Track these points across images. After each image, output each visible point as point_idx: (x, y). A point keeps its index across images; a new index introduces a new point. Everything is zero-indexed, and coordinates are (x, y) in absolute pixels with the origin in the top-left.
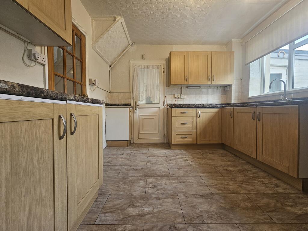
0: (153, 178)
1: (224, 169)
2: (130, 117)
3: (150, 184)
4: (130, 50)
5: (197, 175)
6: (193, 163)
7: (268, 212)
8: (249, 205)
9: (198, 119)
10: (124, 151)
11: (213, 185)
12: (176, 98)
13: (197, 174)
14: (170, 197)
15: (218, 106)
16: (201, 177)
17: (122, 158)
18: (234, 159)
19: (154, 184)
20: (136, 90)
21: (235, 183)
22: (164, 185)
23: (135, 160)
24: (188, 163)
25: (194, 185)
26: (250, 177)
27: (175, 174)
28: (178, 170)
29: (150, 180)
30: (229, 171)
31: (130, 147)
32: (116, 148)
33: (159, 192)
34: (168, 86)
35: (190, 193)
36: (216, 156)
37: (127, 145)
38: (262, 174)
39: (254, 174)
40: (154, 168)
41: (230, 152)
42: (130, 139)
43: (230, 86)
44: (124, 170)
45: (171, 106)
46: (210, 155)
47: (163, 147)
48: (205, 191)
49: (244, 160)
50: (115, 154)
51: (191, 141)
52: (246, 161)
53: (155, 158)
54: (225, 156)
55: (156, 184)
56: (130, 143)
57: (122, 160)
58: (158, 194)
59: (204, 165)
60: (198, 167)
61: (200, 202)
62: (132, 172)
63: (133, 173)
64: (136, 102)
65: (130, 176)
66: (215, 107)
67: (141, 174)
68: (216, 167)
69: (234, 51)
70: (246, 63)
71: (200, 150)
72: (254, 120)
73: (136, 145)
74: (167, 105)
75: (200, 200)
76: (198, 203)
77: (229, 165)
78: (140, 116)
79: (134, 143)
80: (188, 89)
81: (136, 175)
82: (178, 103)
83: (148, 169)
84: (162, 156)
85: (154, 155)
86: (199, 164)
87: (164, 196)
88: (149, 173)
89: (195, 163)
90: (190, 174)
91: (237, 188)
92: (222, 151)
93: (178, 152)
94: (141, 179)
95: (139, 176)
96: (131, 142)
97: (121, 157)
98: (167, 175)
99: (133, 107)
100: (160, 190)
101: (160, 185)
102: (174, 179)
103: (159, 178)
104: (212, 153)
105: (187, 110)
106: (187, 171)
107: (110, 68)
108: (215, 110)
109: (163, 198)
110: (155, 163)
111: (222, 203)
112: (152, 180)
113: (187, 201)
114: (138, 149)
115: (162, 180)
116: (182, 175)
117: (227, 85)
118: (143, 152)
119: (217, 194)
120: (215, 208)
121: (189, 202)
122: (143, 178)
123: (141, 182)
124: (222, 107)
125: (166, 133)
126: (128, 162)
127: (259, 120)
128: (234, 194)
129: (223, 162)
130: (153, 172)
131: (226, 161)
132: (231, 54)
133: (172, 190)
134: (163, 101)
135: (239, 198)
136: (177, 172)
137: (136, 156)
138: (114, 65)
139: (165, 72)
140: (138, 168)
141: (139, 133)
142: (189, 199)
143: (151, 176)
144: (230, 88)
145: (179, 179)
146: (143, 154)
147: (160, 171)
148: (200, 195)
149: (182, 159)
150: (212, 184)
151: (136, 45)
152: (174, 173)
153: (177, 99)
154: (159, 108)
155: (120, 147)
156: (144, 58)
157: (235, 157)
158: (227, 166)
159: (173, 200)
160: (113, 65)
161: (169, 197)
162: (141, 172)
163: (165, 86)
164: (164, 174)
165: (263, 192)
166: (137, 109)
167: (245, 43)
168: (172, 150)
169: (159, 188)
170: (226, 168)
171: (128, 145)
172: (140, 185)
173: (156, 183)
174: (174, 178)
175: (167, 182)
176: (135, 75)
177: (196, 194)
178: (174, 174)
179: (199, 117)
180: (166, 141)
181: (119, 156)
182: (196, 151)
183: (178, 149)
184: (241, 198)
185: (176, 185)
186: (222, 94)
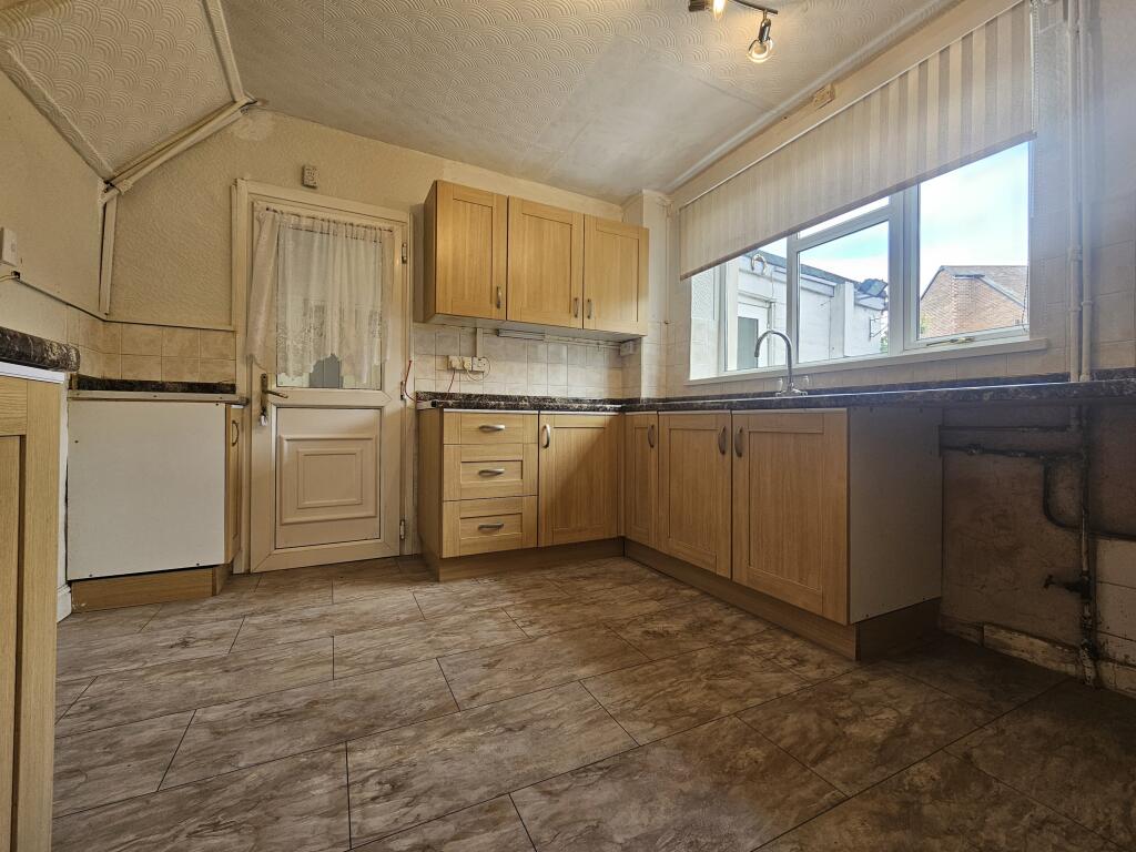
0: (378, 740)
1: (647, 632)
2: (233, 450)
3: (366, 780)
4: (235, 128)
5: (565, 679)
6: (536, 626)
7: (815, 763)
8: (758, 753)
9: (543, 451)
10: (189, 623)
11: (632, 705)
12: (454, 370)
13: (565, 674)
14: (480, 823)
15: (608, 406)
16: (582, 681)
17: (185, 666)
18: (663, 590)
19: (388, 775)
20: (268, 323)
21: (693, 678)
22: (439, 768)
23: (267, 662)
24: (519, 631)
25: (567, 727)
26: (726, 644)
27: (478, 694)
28: (485, 671)
29: (367, 756)
30: (663, 636)
31: (226, 598)
32: (138, 611)
33: (422, 809)
34: (422, 319)
35: (559, 770)
36: (609, 585)
37: (210, 589)
38: (751, 627)
39: (734, 633)
40: (376, 684)
41: (644, 565)
42: (226, 557)
43: (636, 341)
44: (202, 736)
45: (441, 401)
46: (590, 586)
47: (399, 576)
48: (613, 741)
49: (692, 587)
50: (136, 652)
51: (517, 539)
52: (698, 589)
53: (369, 633)
54: (635, 582)
55: (400, 771)
56: (228, 579)
57: (186, 680)
58: (419, 823)
59: (580, 627)
60: (559, 640)
61: (608, 804)
62: (256, 735)
63: (261, 742)
64: (264, 378)
65: (242, 764)
66: (598, 410)
67: (312, 738)
68: (621, 627)
69: (647, 230)
70: (683, 273)
71: (549, 568)
72: (723, 453)
73: (263, 583)
74: (418, 397)
75: (606, 792)
76: (600, 807)
77: (657, 613)
78: (286, 444)
79: (248, 573)
80: (502, 341)
81: (280, 747)
82: (463, 392)
83: (342, 698)
84: (402, 617)
85: (364, 619)
86: (559, 628)
87: (449, 828)
88: (356, 719)
89: (544, 627)
90: (539, 681)
91: (705, 695)
92: (620, 566)
93: (467, 588)
94: (313, 767)
95: (299, 750)
96: (231, 573)
97: (174, 659)
98: (444, 710)
99: (248, 402)
100: (424, 799)
101: (420, 774)
102: (479, 721)
103: (409, 733)
104: (594, 576)
105: (503, 421)
106: (522, 670)
107: (107, 190)
108: (599, 419)
109: (448, 836)
110: (378, 657)
111: (682, 778)
112: (374, 752)
113: (559, 814)
114: (279, 602)
115: (424, 741)
116: (509, 691)
117: (625, 338)
118: (308, 614)
119: (657, 742)
120: (667, 811)
121: (567, 818)
122: (328, 755)
123: (317, 780)
124: (620, 410)
125: (409, 515)
126: (222, 682)
127: (740, 455)
128: (706, 726)
129: (637, 606)
130: (372, 709)
131: (645, 601)
132: (642, 236)
133: (483, 782)
134: (400, 378)
135: (724, 737)
136: (482, 683)
137: (270, 641)
138: (134, 179)
139: (410, 260)
140: (291, 702)
141: (278, 523)
142: (563, 803)
143: (368, 731)
144: (635, 349)
145: (499, 713)
146: (304, 622)
147: (405, 696)
148: (601, 769)
149: (490, 617)
150: (627, 706)
151: (269, 115)
152: (474, 688)
153: (457, 375)
154: (380, 408)
155: (165, 604)
156: (311, 183)
157: (663, 581)
158: (649, 618)
159: (497, 833)
160: (130, 182)
161: (475, 823)
162: (306, 723)
163: (409, 319)
164: (428, 704)
165: (774, 691)
166: (272, 410)
167: (680, 210)
168: (441, 586)
169: (422, 785)
170: (651, 627)
171: (218, 588)
172: (311, 804)
173: (399, 763)
174: (476, 717)
175: (452, 744)
176: (262, 250)
177: (585, 769)
178: (473, 697)
179: (547, 446)
180: (408, 549)
181: (163, 659)
182: (538, 575)
183: (469, 578)
184: (730, 737)
185: (494, 746)
186: (612, 367)
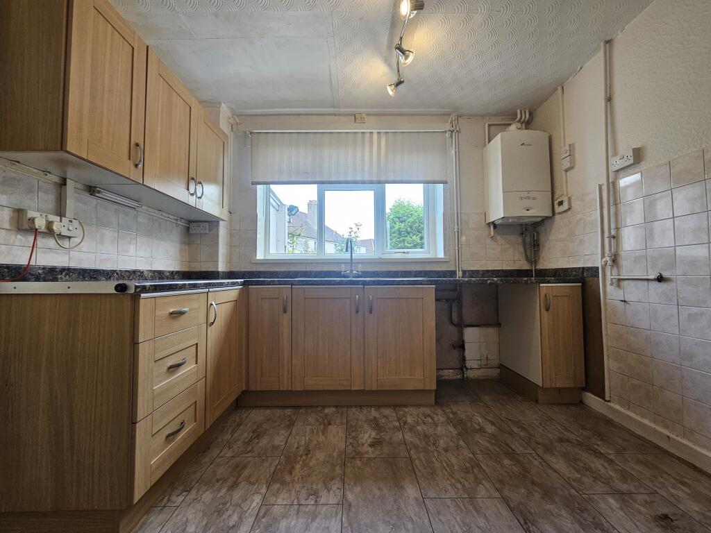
9: (209, 330)
12: (35, 231)
43: (212, 223)
51: (193, 432)
69: (228, 137)
72: (357, 312)
80: (92, 201)
105: (187, 302)
124: (243, 284)
127: (370, 312)
144: (210, 230)
153: (41, 241)
179: (213, 323)
186: (183, 243)
